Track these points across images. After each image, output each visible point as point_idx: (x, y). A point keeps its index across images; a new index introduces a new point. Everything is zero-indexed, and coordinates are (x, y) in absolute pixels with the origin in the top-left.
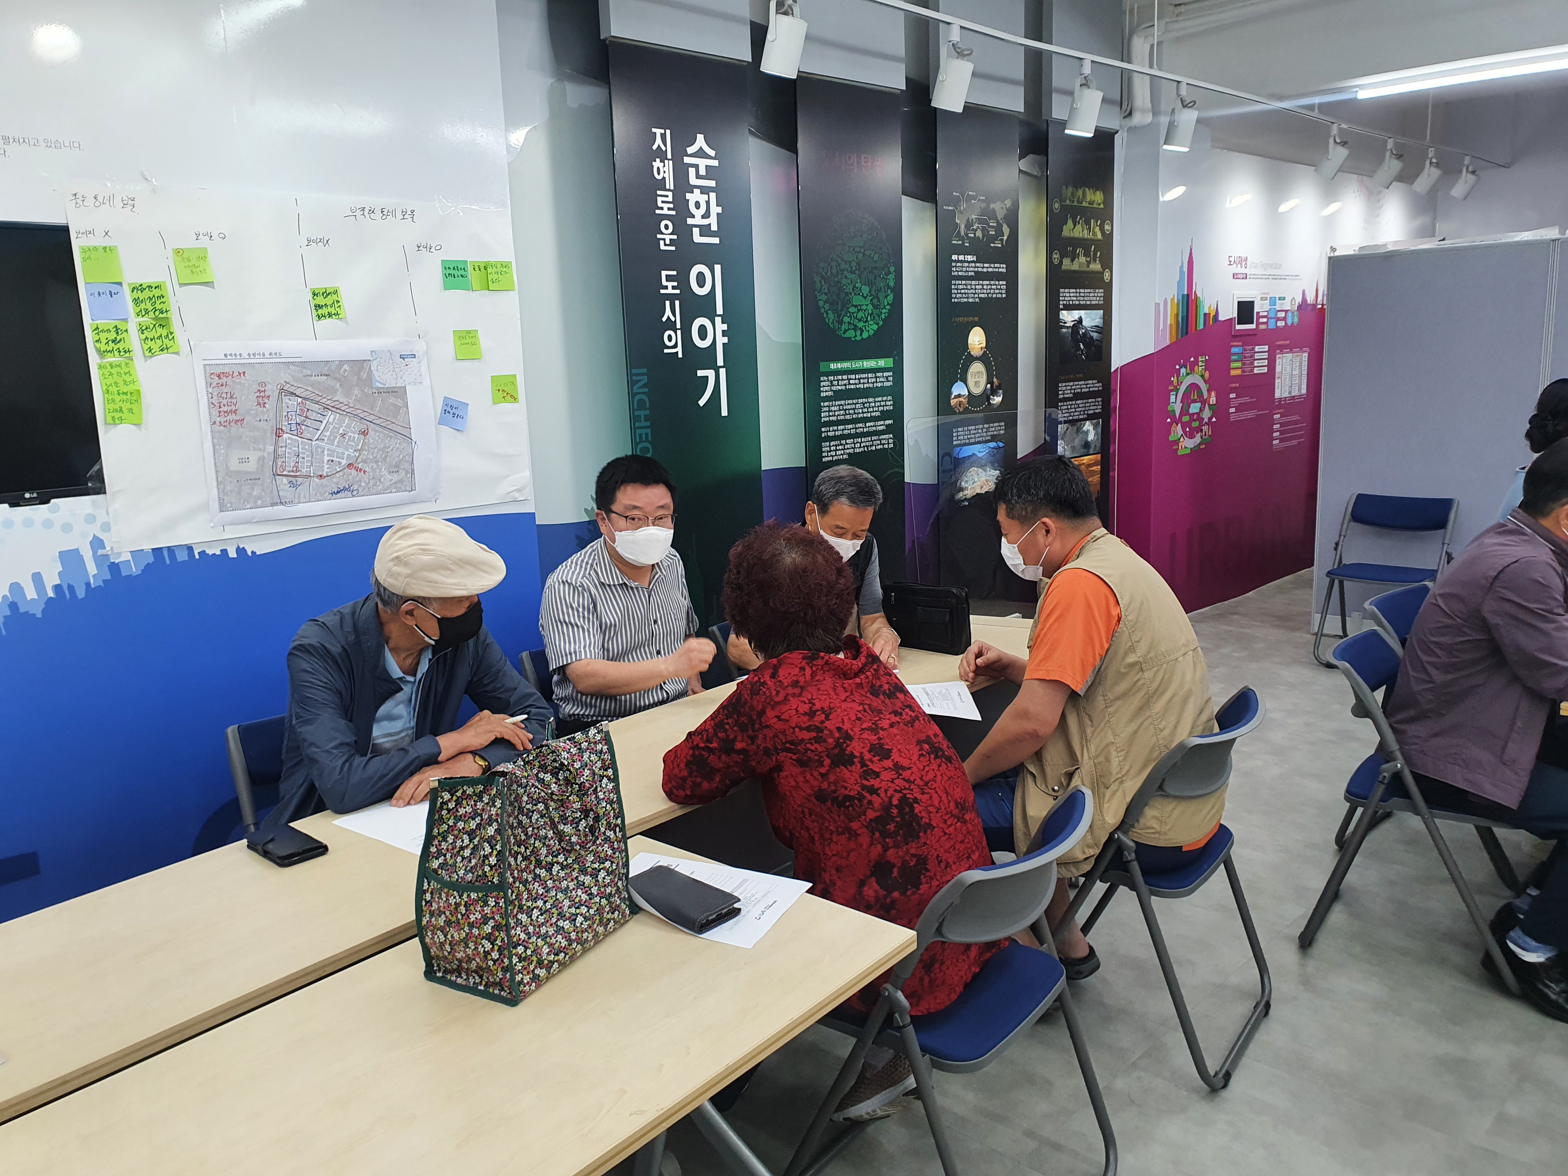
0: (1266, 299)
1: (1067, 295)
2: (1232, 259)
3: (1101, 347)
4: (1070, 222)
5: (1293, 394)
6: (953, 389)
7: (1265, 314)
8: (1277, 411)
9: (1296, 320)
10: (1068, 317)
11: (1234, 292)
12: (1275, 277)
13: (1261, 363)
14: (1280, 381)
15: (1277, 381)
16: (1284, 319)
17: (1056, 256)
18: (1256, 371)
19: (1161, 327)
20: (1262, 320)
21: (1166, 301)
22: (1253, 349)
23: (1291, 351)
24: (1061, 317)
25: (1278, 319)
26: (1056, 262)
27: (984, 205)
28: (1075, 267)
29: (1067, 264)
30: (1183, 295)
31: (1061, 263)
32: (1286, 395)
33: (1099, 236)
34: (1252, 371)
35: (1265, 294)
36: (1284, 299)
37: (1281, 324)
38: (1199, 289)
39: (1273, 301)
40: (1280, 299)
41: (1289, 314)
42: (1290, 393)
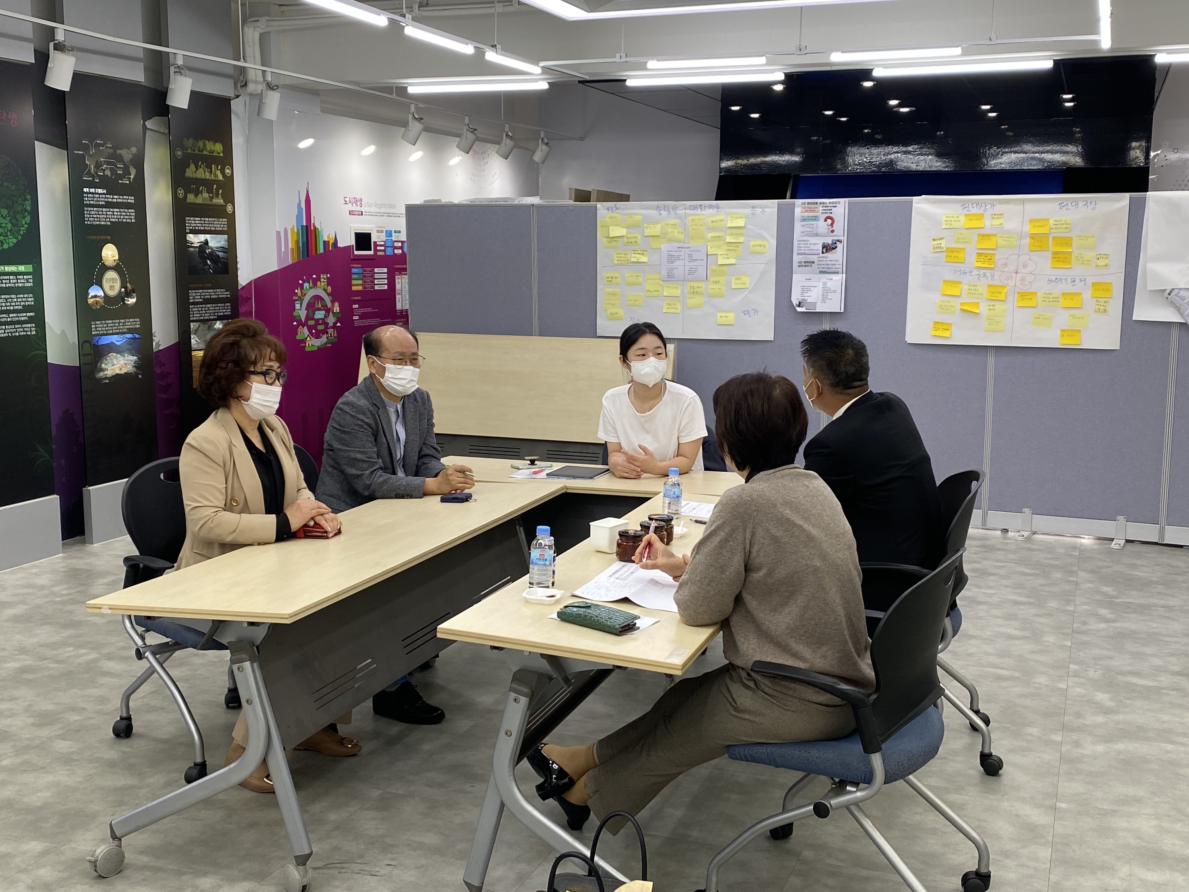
0: (382, 232)
1: (193, 222)
2: (347, 199)
3: (227, 264)
4: (192, 167)
6: (89, 291)
7: (383, 243)
10: (195, 240)
11: (351, 225)
12: (389, 215)
13: (380, 282)
14: (400, 296)
15: (397, 296)
16: (401, 248)
17: (181, 192)
18: (376, 288)
19: (283, 250)
21: (286, 230)
22: (373, 270)
24: (188, 239)
25: (395, 248)
26: (181, 196)
27: (111, 151)
28: (199, 200)
29: (191, 198)
30: (302, 226)
31: (185, 197)
33: (221, 177)
34: (373, 287)
35: (381, 227)
36: (400, 232)
37: (400, 251)
38: (317, 220)
39: (389, 234)
40: (395, 232)
41: (405, 244)
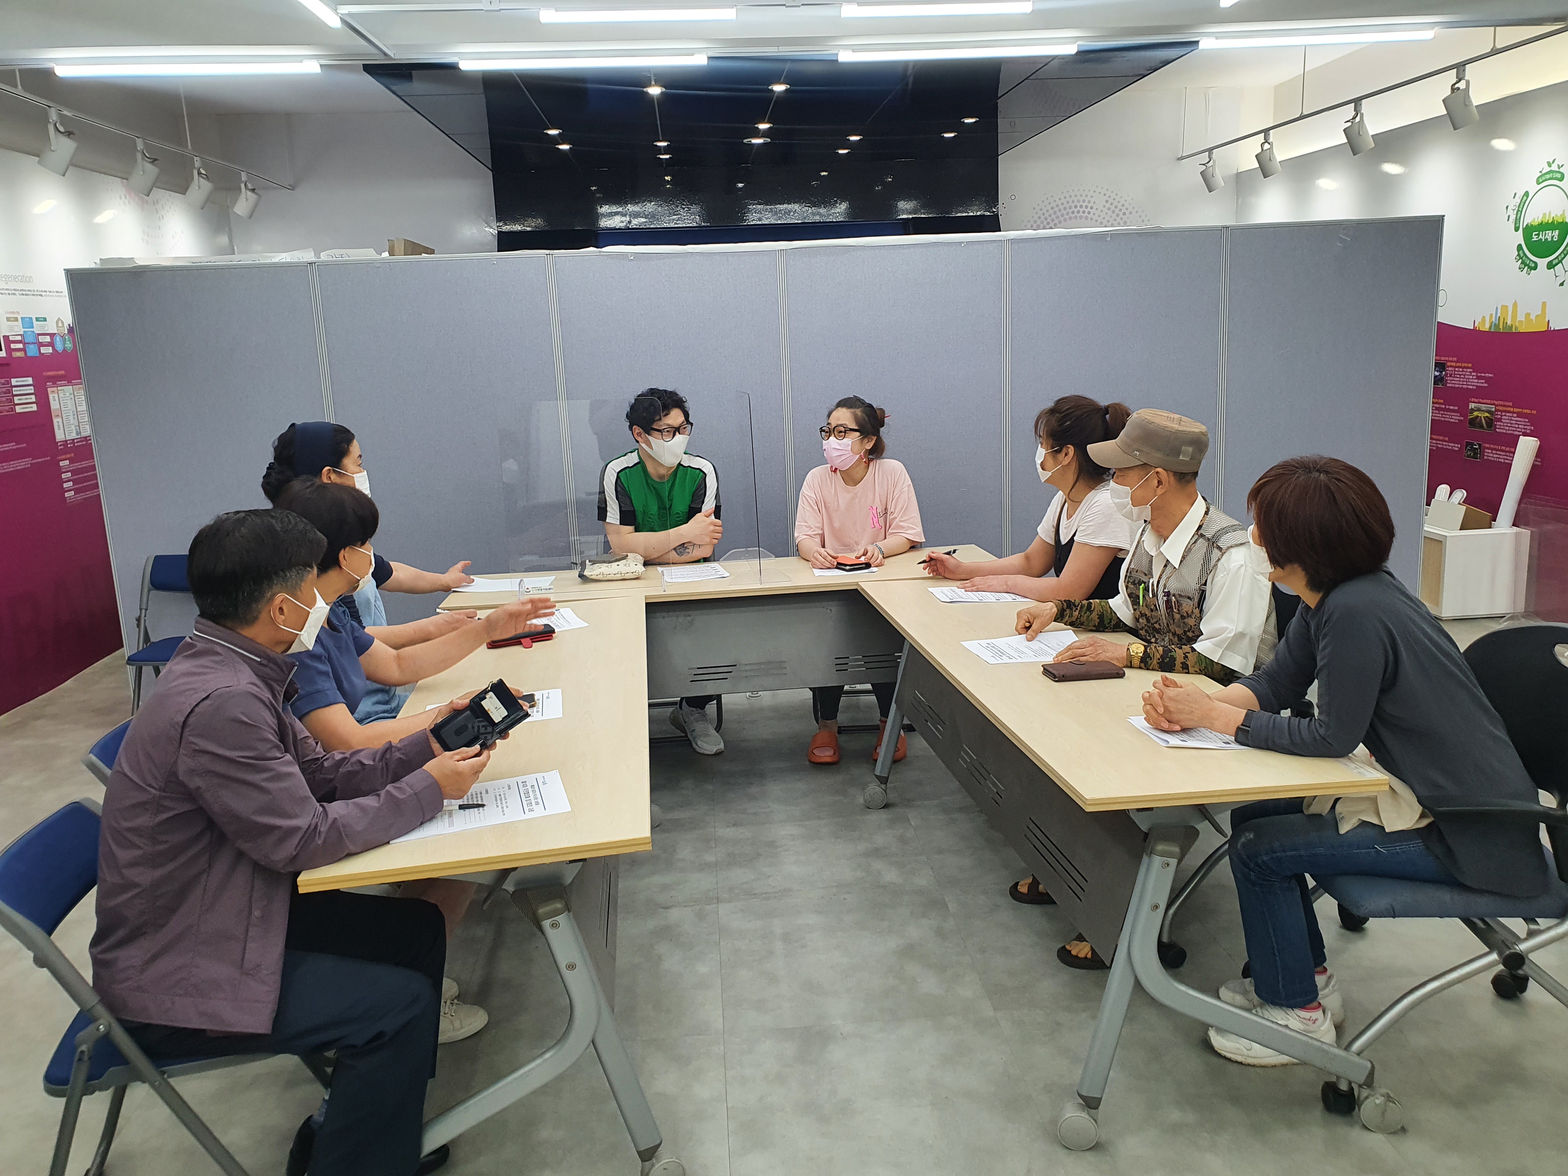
0: (16, 320)
5: (84, 434)
7: (19, 338)
8: (63, 457)
9: (69, 345)
12: (25, 293)
13: (24, 400)
14: (60, 420)
15: (55, 421)
16: (51, 344)
18: (18, 409)
20: (13, 346)
22: (9, 382)
23: (69, 382)
25: (41, 345)
32: (74, 436)
34: (13, 410)
35: (13, 313)
36: (45, 320)
37: (49, 350)
39: (28, 322)
40: (37, 319)
41: (58, 339)
42: (78, 433)
